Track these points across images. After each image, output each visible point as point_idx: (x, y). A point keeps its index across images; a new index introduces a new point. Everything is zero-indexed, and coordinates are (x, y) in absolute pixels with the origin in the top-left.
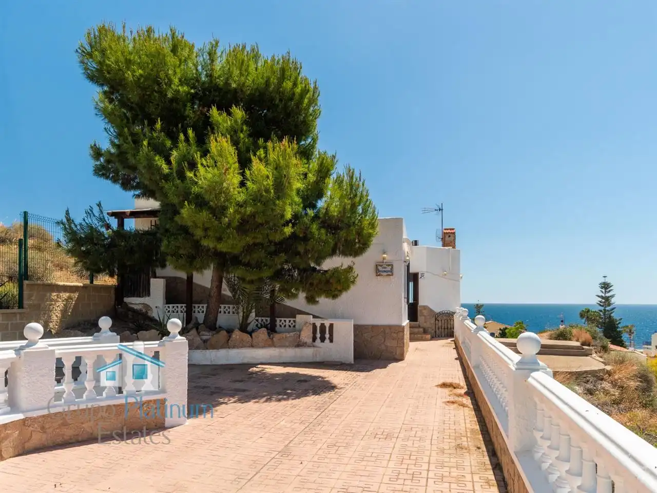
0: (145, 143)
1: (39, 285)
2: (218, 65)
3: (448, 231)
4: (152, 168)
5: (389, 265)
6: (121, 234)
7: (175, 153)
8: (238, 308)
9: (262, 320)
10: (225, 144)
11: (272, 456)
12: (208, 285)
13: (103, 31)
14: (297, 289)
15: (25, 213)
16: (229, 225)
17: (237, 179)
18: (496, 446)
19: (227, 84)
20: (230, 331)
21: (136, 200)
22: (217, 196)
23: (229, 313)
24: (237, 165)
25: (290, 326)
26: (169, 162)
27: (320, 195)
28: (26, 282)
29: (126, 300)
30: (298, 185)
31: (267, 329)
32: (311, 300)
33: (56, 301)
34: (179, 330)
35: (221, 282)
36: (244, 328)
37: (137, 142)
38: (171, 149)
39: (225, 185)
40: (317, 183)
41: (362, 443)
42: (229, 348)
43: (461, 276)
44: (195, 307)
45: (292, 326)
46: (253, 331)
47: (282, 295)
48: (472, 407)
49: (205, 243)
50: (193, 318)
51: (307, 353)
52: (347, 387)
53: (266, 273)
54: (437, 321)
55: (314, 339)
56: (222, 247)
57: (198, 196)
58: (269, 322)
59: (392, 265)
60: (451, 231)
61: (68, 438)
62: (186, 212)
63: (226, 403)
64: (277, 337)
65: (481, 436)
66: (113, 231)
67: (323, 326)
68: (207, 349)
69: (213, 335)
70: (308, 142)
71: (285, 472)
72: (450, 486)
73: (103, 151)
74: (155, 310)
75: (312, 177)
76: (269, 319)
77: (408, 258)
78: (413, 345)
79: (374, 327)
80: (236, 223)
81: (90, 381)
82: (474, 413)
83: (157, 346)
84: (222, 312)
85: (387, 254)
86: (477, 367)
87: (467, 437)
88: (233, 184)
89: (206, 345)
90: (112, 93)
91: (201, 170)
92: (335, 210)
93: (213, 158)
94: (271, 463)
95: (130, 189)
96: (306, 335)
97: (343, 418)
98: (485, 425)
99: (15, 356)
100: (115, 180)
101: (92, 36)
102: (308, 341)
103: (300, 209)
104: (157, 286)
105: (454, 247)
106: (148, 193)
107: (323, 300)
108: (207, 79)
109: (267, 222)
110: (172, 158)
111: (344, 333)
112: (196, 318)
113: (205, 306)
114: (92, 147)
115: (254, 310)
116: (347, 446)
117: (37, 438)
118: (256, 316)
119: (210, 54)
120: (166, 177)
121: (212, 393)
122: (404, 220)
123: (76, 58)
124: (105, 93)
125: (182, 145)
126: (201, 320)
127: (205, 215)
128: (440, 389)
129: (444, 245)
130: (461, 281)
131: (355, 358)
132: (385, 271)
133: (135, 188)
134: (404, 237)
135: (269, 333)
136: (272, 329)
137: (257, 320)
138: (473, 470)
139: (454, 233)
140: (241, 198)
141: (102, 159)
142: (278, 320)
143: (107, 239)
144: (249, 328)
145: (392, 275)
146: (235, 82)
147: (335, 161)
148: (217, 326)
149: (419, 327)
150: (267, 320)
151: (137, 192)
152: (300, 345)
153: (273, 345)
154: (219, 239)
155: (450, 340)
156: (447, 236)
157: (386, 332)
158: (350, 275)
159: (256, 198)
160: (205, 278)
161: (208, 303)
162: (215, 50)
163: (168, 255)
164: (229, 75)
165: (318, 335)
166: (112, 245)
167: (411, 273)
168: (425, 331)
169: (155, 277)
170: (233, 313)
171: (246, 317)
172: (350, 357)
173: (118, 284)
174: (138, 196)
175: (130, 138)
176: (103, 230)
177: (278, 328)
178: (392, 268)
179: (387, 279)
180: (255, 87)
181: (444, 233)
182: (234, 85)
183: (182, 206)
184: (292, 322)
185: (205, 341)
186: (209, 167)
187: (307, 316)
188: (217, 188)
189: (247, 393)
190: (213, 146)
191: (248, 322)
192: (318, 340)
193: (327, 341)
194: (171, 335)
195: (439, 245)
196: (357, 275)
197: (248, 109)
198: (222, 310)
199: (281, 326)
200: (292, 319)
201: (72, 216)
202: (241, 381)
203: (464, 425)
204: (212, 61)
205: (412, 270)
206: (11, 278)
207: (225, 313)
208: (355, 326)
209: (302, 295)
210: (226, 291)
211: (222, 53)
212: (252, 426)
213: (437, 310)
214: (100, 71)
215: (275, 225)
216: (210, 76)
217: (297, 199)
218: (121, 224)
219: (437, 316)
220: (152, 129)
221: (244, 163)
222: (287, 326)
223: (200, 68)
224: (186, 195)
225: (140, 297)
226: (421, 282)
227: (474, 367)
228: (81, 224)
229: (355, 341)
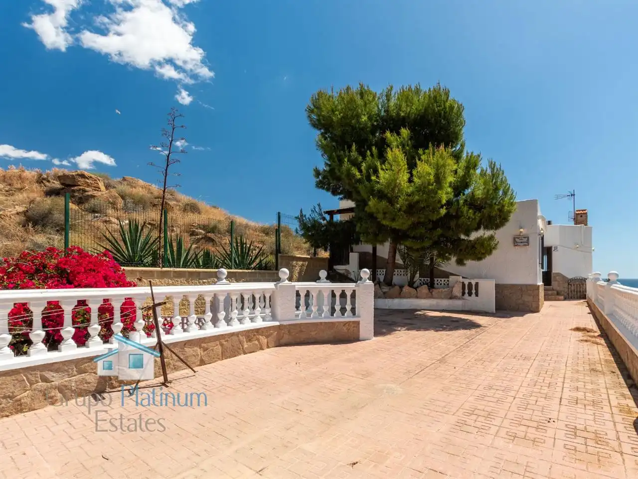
0: (346, 160)
1: (286, 256)
2: (392, 103)
3: (579, 212)
4: (350, 175)
5: (525, 237)
6: (331, 223)
7: (364, 164)
8: (407, 272)
9: (424, 280)
10: (398, 153)
11: (433, 362)
12: (386, 257)
13: (320, 94)
14: (450, 254)
15: (279, 213)
16: (400, 210)
17: (406, 177)
18: (631, 371)
19: (398, 114)
20: (401, 287)
21: (341, 201)
22: (393, 190)
23: (401, 275)
24: (406, 166)
25: (444, 284)
26: (360, 171)
27: (467, 186)
28: (279, 255)
29: (336, 267)
30: (451, 179)
31: (428, 286)
32: (460, 262)
33: (295, 266)
34: (368, 276)
35: (395, 253)
36: (411, 284)
37: (341, 161)
38: (362, 162)
39: (398, 181)
40: (464, 176)
41: (503, 360)
42: (401, 298)
43: (593, 249)
44: (378, 271)
45: (446, 284)
46: (418, 287)
47: (439, 260)
48: (606, 345)
49: (384, 222)
50: (377, 278)
51: (458, 304)
52: (490, 327)
53: (427, 243)
54: (570, 286)
55: (463, 294)
56: (395, 225)
57: (380, 191)
58: (429, 281)
59: (528, 238)
60: (583, 212)
61: (303, 340)
62: (372, 203)
63: (399, 330)
64: (435, 292)
65: (615, 365)
66: (327, 222)
67: (470, 284)
68: (386, 298)
69: (390, 289)
70: (458, 148)
71: (442, 372)
72: (585, 395)
73: (321, 172)
74: (353, 273)
75: (461, 172)
76: (429, 279)
77: (542, 232)
78: (547, 303)
79: (513, 286)
80: (404, 208)
81: (315, 306)
82: (607, 349)
83: (354, 286)
84: (396, 274)
85: (523, 229)
86: (611, 315)
87: (601, 364)
88: (404, 181)
89: (385, 296)
90: (326, 133)
91: (381, 173)
92: (479, 193)
93: (389, 163)
94: (432, 366)
95: (336, 195)
96: (457, 291)
97: (486, 345)
98: (620, 357)
99: (274, 287)
100: (328, 190)
101: (314, 99)
102: (458, 295)
103: (451, 196)
104: (354, 257)
105: (586, 225)
106: (348, 196)
107: (470, 263)
108: (385, 114)
109: (428, 206)
110: (363, 168)
111: (488, 289)
112: (379, 279)
113: (385, 270)
114: (314, 170)
115: (418, 272)
116: (491, 361)
117: (286, 338)
118: (420, 277)
119: (387, 96)
120: (359, 181)
121: (390, 325)
122: (538, 202)
123: (305, 114)
124: (322, 134)
125: (369, 158)
126: (382, 280)
127: (384, 203)
128: (574, 332)
129: (576, 224)
130: (593, 253)
131: (496, 309)
132: (521, 242)
133: (340, 194)
134: (539, 214)
135: (429, 289)
136: (431, 286)
137: (420, 280)
138: (607, 386)
139: (586, 213)
140: (410, 190)
141: (320, 177)
142: (436, 280)
143: (323, 226)
144: (415, 285)
145: (528, 245)
146: (403, 112)
147: (480, 159)
148: (393, 284)
149: (553, 290)
150: (427, 280)
151: (341, 196)
152: (452, 297)
153: (432, 297)
154: (393, 220)
155: (582, 301)
156: (579, 216)
157: (523, 290)
158: (493, 243)
159: (420, 189)
160: (384, 250)
161: (386, 269)
162: (391, 92)
163: (361, 233)
164: (399, 107)
165: (467, 291)
166: (326, 230)
167: (545, 247)
168: (558, 294)
169: (352, 251)
170: (404, 275)
171: (413, 277)
172: (492, 307)
173: (330, 257)
174: (341, 199)
175: (336, 159)
176: (322, 221)
177: (436, 285)
178: (528, 240)
179: (524, 249)
180: (418, 113)
181: (577, 214)
182: (402, 114)
183: (369, 200)
184: (446, 281)
185: (384, 293)
186: (387, 170)
187: (458, 277)
188: (393, 184)
189: (414, 326)
190: (390, 155)
191: (414, 280)
192: (467, 295)
193: (474, 295)
194: (363, 280)
195: (572, 224)
196: (498, 242)
197: (412, 129)
198: (396, 273)
199: (437, 284)
200: (446, 279)
201: (304, 213)
202: (409, 319)
203: (598, 356)
204: (388, 100)
205: (546, 244)
206: (271, 254)
207: (398, 275)
208: (496, 285)
209: (454, 259)
210: (399, 260)
211: (395, 94)
212: (418, 344)
213: (570, 276)
214: (319, 120)
215: (433, 209)
216: (387, 111)
217: (449, 190)
218: (332, 218)
219: (570, 282)
220: (350, 151)
221: (412, 166)
222: (443, 284)
223: (380, 106)
224: (372, 192)
225: (343, 265)
226: (555, 255)
227: (607, 315)
228: (309, 218)
229: (496, 297)
